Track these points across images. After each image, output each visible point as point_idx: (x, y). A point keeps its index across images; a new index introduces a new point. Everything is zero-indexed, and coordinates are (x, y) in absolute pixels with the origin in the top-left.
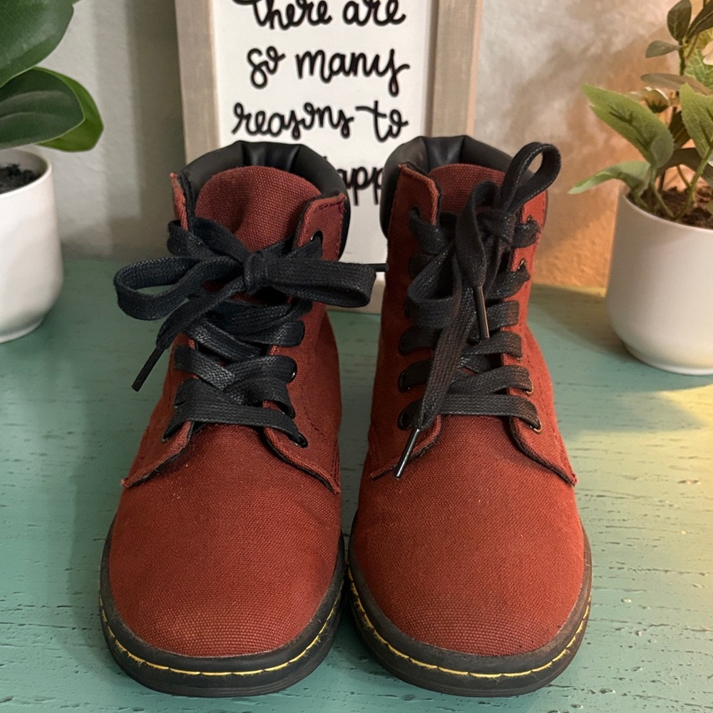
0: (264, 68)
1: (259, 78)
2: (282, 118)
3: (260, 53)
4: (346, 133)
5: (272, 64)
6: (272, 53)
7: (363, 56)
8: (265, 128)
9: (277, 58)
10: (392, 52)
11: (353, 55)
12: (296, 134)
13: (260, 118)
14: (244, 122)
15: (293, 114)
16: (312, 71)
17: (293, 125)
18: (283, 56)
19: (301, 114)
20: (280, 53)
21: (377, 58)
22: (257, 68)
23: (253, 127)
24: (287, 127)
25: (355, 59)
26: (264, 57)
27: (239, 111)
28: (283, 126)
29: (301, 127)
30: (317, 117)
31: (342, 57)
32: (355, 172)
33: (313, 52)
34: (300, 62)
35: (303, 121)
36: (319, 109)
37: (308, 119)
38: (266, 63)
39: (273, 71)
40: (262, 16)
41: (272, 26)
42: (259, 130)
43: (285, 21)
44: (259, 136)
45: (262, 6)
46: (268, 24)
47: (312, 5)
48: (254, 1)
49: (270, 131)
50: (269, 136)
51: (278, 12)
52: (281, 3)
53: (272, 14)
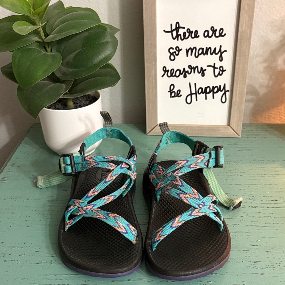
0: (174, 54)
1: (172, 58)
2: (180, 71)
3: (173, 49)
4: (203, 75)
5: (177, 53)
6: (177, 49)
7: (210, 48)
8: (174, 75)
9: (179, 50)
10: (221, 46)
11: (207, 48)
12: (185, 76)
13: (172, 71)
14: (166, 73)
15: (184, 69)
16: (191, 54)
17: (184, 73)
18: (181, 49)
19: (187, 69)
21: (215, 49)
22: (172, 54)
23: (169, 75)
24: (182, 74)
25: (207, 49)
26: (175, 50)
27: (164, 69)
28: (180, 74)
29: (187, 74)
30: (193, 70)
31: (203, 49)
32: (206, 88)
33: (192, 48)
34: (187, 51)
35: (188, 71)
36: (193, 67)
37: (190, 71)
38: (175, 52)
39: (177, 55)
40: (174, 36)
41: (178, 40)
42: (172, 75)
43: (182, 38)
44: (171, 77)
45: (174, 33)
46: (176, 39)
47: (192, 32)
48: (172, 31)
49: (175, 75)
50: (175, 77)
51: (180, 35)
52: (181, 31)
53: (178, 36)
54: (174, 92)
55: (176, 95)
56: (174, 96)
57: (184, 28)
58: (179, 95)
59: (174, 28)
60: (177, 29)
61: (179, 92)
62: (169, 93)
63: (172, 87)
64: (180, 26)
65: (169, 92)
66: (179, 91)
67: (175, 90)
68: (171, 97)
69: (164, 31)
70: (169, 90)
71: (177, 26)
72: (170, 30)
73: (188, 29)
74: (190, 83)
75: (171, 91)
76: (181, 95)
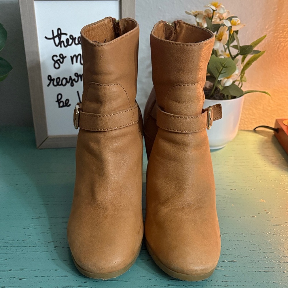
0: (59, 62)
1: (57, 65)
2: (66, 79)
3: (56, 56)
5: (61, 60)
6: (61, 56)
8: (60, 83)
9: (63, 58)
12: (72, 85)
13: (58, 80)
14: (52, 82)
15: (70, 77)
16: (77, 62)
17: (71, 81)
18: (66, 57)
19: (73, 77)
20: (64, 56)
22: (56, 62)
23: (55, 83)
24: (68, 82)
26: (59, 58)
27: (50, 78)
29: (74, 82)
30: (80, 78)
33: (77, 55)
34: (72, 58)
35: (74, 80)
36: (80, 75)
37: (76, 79)
38: (59, 60)
39: (62, 63)
40: (57, 43)
41: (61, 47)
42: (58, 84)
43: (66, 44)
44: (58, 86)
45: (57, 40)
46: (59, 46)
47: (75, 38)
48: (54, 38)
49: (62, 84)
50: (62, 86)
51: (63, 41)
52: (64, 38)
53: (60, 42)
54: (62, 102)
55: (65, 105)
56: (63, 106)
57: (66, 34)
58: (68, 105)
59: (56, 34)
60: (59, 35)
61: (67, 102)
62: (57, 103)
63: (60, 97)
64: (63, 32)
65: (56, 101)
66: (68, 100)
67: (64, 99)
68: (60, 107)
69: (46, 37)
70: (56, 100)
71: (59, 32)
72: (52, 37)
73: (71, 36)
74: (78, 92)
75: (59, 101)
76: (70, 105)
